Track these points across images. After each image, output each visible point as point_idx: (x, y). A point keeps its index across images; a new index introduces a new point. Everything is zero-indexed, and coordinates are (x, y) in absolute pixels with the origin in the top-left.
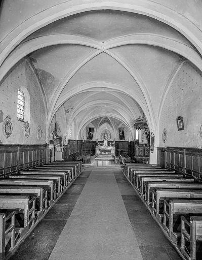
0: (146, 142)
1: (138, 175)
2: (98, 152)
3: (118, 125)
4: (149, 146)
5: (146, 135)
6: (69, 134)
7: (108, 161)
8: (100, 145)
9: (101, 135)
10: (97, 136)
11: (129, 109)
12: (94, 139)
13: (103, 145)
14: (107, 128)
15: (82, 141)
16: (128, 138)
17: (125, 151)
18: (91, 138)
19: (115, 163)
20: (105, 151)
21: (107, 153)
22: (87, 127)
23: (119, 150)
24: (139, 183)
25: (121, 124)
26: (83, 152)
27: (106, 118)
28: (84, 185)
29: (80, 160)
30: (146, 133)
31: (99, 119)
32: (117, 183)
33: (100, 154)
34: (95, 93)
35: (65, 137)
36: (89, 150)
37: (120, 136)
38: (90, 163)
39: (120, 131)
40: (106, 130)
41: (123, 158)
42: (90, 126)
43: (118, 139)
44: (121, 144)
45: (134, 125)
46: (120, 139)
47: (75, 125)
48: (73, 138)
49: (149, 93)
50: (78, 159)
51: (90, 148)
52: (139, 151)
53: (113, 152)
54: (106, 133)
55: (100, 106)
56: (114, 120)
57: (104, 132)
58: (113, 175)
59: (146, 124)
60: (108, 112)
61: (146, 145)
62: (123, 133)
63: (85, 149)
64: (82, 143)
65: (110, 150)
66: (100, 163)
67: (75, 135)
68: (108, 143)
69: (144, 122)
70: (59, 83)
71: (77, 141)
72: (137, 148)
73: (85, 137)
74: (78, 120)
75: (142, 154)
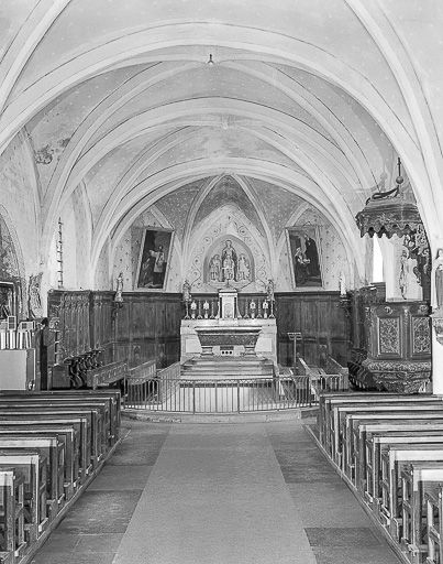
0: (414, 292)
1: (375, 440)
2: (190, 346)
3: (287, 214)
4: (430, 310)
5: (412, 263)
6: (53, 266)
7: (244, 391)
8: (200, 314)
9: (207, 266)
10: (183, 270)
11: (335, 143)
12: (171, 286)
13: (215, 311)
14: (232, 231)
15: (114, 294)
16: (338, 277)
17: (322, 341)
18: (159, 279)
19: (276, 398)
20: (226, 340)
21: (238, 350)
22: (133, 228)
23: (295, 336)
24: (380, 473)
25: (302, 209)
26: (118, 350)
27: (229, 181)
28: (136, 495)
29: (111, 386)
30: (414, 253)
31: (192, 189)
32: (288, 480)
33: (204, 357)
34: (171, 72)
35: (36, 281)
36: (149, 340)
37: (298, 267)
38: (159, 401)
39: (295, 241)
40: (228, 240)
41: (314, 375)
42: (148, 223)
43: (286, 284)
44: (305, 307)
45: (360, 219)
46: (299, 283)
47: (80, 219)
48: (71, 285)
49: (420, 70)
50: (96, 383)
51: (153, 327)
52: (383, 339)
53: (266, 345)
54: (228, 257)
55: (195, 129)
56: (265, 189)
57: (218, 251)
58: (270, 449)
59: (411, 212)
60: (237, 152)
61: (414, 306)
62: (312, 251)
63: (131, 336)
64: (115, 306)
65: (250, 338)
66: (206, 397)
67: (81, 268)
68: (243, 300)
69: (402, 201)
70: (11, 31)
71: (92, 294)
72: (376, 324)
73: (127, 275)
74: (92, 196)
75: (397, 349)
